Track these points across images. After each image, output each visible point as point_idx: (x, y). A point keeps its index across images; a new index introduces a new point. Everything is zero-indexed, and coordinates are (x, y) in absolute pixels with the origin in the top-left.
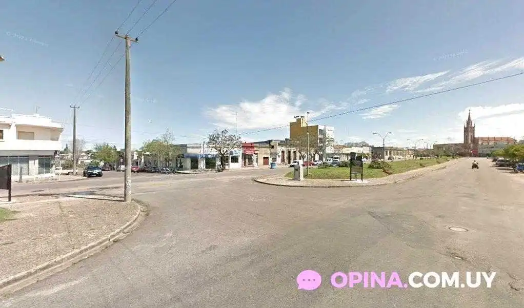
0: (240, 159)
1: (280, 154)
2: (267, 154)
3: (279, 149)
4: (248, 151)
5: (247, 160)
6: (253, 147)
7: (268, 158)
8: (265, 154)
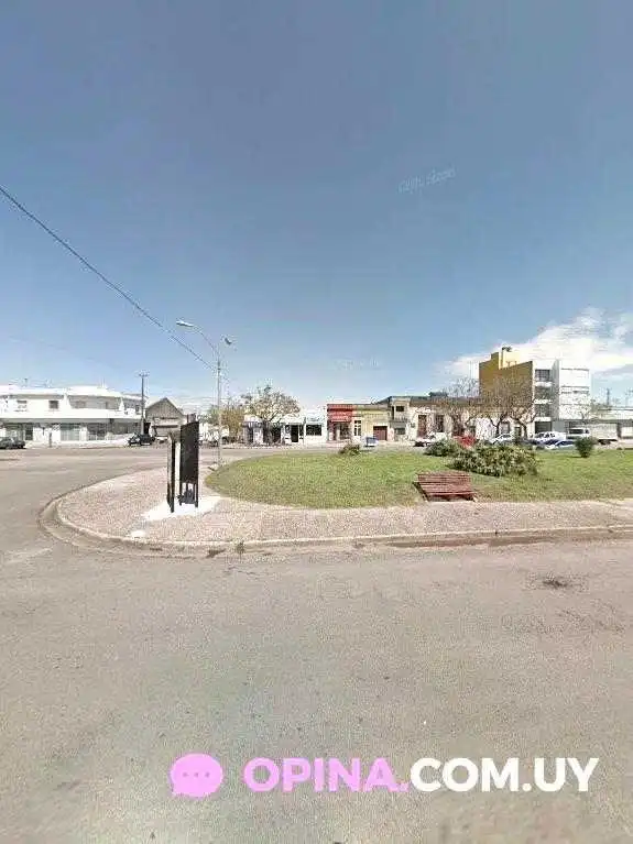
0: (324, 430)
1: (416, 421)
2: (383, 420)
3: (412, 414)
4: (340, 417)
5: (338, 432)
6: (351, 410)
7: (385, 428)
8: (376, 421)
